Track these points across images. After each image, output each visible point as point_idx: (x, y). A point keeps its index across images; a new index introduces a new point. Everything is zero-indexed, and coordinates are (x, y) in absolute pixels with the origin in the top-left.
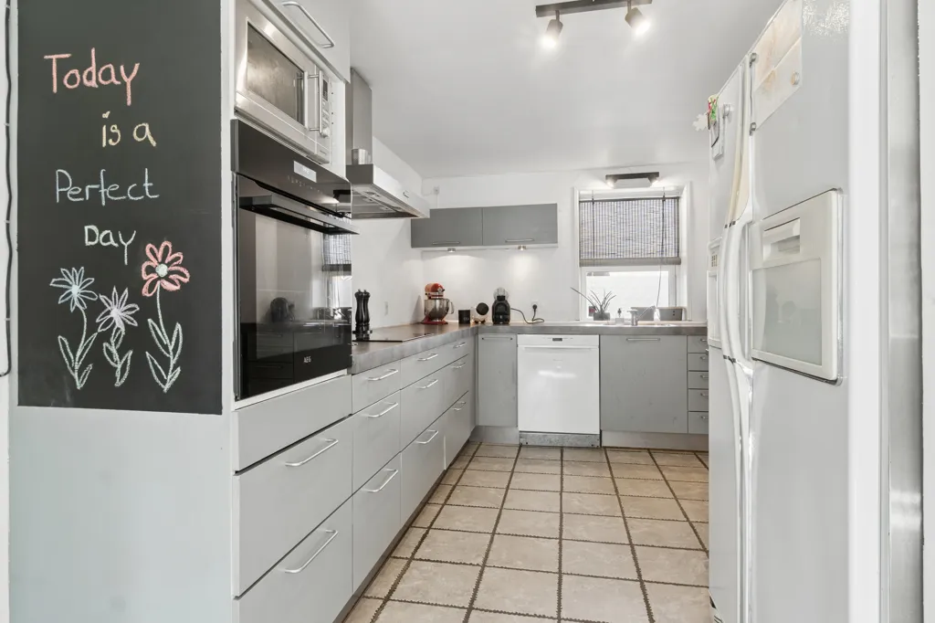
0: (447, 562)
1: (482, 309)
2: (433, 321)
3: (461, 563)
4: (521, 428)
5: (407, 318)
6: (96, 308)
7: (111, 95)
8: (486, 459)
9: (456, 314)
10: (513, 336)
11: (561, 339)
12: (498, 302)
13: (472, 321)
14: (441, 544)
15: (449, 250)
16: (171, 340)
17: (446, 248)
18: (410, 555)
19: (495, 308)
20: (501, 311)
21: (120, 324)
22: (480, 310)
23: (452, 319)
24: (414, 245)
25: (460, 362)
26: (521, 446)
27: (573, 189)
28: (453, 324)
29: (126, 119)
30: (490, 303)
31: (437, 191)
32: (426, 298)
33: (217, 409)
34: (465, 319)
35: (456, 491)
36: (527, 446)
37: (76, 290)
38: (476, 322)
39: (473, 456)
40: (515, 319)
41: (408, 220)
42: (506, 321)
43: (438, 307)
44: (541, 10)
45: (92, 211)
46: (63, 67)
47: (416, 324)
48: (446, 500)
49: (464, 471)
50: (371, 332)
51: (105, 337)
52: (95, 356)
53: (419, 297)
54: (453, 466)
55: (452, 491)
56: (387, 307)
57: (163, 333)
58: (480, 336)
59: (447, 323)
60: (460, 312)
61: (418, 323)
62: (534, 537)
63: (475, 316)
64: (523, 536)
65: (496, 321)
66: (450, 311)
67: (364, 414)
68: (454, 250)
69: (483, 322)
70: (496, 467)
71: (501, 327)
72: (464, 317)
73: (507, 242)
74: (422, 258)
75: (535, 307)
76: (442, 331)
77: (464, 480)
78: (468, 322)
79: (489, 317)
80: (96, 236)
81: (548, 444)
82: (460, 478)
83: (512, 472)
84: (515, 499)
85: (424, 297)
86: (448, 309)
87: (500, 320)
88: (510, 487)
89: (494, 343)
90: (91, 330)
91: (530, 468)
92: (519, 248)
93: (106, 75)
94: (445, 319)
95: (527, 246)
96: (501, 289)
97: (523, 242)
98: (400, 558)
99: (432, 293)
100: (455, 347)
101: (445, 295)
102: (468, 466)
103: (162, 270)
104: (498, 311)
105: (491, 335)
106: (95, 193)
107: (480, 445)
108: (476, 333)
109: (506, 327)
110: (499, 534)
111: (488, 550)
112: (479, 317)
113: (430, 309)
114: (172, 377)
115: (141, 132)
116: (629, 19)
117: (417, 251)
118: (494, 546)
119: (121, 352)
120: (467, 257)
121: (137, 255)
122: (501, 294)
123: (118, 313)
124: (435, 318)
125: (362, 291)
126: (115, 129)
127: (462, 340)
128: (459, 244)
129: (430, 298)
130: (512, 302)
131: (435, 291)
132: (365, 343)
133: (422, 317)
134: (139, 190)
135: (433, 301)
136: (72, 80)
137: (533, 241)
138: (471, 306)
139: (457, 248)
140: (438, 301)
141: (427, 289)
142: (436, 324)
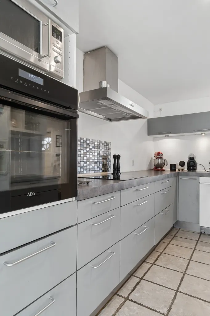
0: (145, 307)
1: (182, 164)
3: (153, 310)
4: (201, 224)
5: (145, 167)
8: (181, 239)
9: (169, 166)
10: (197, 178)
12: (190, 161)
13: (177, 170)
14: (146, 292)
15: (166, 136)
17: (164, 135)
18: (127, 295)
19: (188, 163)
20: (192, 165)
22: (181, 165)
23: (167, 168)
24: (149, 134)
25: (166, 190)
26: (201, 233)
28: (168, 171)
30: (186, 161)
31: (161, 110)
32: (155, 158)
34: (173, 168)
35: (162, 257)
36: (205, 234)
38: (179, 170)
39: (174, 236)
40: (199, 169)
42: (195, 170)
43: (160, 162)
47: (150, 170)
48: (155, 261)
49: (168, 245)
50: (121, 174)
53: (152, 158)
54: (163, 241)
55: (160, 255)
56: (133, 162)
58: (180, 177)
59: (164, 170)
60: (171, 165)
61: (151, 170)
62: (203, 300)
63: (178, 167)
64: (195, 297)
65: (189, 170)
66: (166, 165)
68: (168, 136)
69: (182, 170)
70: (185, 244)
71: (192, 173)
72: (173, 167)
73: (195, 131)
74: (154, 140)
76: (162, 173)
77: (167, 251)
78: (175, 170)
79: (185, 168)
82: (165, 248)
83: (194, 249)
84: (194, 269)
86: (165, 163)
87: (191, 169)
88: (192, 259)
89: (186, 183)
91: (204, 248)
92: (202, 134)
94: (164, 168)
95: (206, 132)
96: (192, 154)
97: (203, 131)
98: (121, 296)
99: (157, 156)
100: (162, 183)
101: (164, 157)
102: (170, 241)
104: (190, 165)
105: (185, 177)
107: (179, 230)
108: (177, 175)
109: (194, 173)
110: (180, 292)
111: (172, 303)
112: (181, 168)
113: (156, 164)
117: (149, 137)
118: (176, 301)
120: (175, 139)
122: (192, 156)
124: (159, 168)
125: (117, 155)
127: (168, 179)
128: (170, 133)
129: (156, 159)
130: (198, 160)
131: (159, 155)
132: (107, 180)
133: (153, 167)
135: (158, 160)
137: (209, 130)
138: (177, 162)
139: (170, 135)
140: (160, 160)
141: (155, 154)
142: (159, 170)
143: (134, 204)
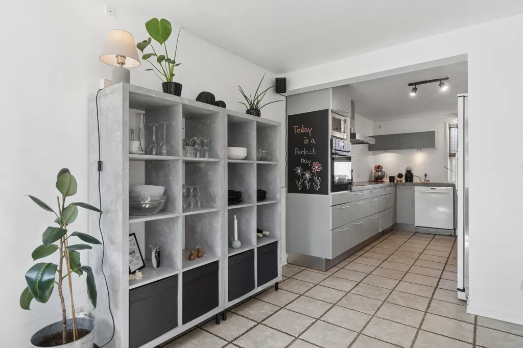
1: (400, 176)
2: (378, 180)
4: (416, 225)
5: (366, 179)
6: (303, 175)
7: (306, 134)
9: (388, 177)
10: (413, 187)
11: (435, 189)
12: (408, 173)
13: (395, 181)
15: (385, 151)
16: (318, 181)
19: (406, 175)
20: (409, 176)
21: (308, 178)
23: (387, 180)
24: (369, 150)
25: (387, 195)
26: (416, 232)
27: (445, 123)
28: (387, 182)
29: (309, 138)
30: (404, 173)
31: (380, 127)
32: (375, 171)
33: (327, 194)
35: (385, 241)
36: (419, 233)
37: (299, 171)
38: (397, 181)
39: (394, 233)
40: (416, 180)
41: (368, 144)
42: (411, 180)
43: (380, 175)
44: (410, 85)
45: (302, 156)
46: (297, 128)
47: (370, 180)
48: (381, 242)
49: (389, 237)
51: (305, 180)
52: (303, 183)
53: (372, 171)
55: (383, 240)
56: (359, 174)
57: (316, 179)
58: (398, 187)
59: (384, 182)
60: (390, 177)
63: (397, 179)
65: (406, 181)
66: (385, 176)
67: (354, 203)
68: (387, 152)
69: (401, 181)
70: (403, 237)
71: (408, 183)
72: (392, 179)
73: (411, 148)
74: (374, 154)
75: (426, 175)
76: (381, 184)
78: (394, 181)
79: (403, 180)
80: (303, 161)
81: (429, 232)
82: (387, 238)
83: (409, 239)
85: (374, 171)
86: (384, 176)
87: (408, 180)
88: (407, 242)
89: (404, 190)
90: (302, 179)
91: (417, 238)
92: (418, 150)
93: (306, 130)
94: (383, 180)
95: (421, 149)
96: (409, 168)
97: (420, 147)
100: (385, 189)
101: (383, 170)
102: (391, 235)
103: (317, 167)
104: (407, 177)
105: (403, 186)
106: (303, 153)
107: (397, 231)
108: (396, 185)
109: (410, 183)
110: (398, 250)
112: (399, 179)
113: (376, 176)
114: (318, 188)
115: (312, 141)
116: (440, 85)
117: (372, 152)
119: (308, 183)
120: (393, 154)
121: (312, 164)
122: (409, 170)
123: (307, 176)
126: (307, 140)
127: (389, 188)
130: (414, 173)
131: (379, 168)
133: (373, 179)
134: (312, 152)
135: (378, 172)
136: (299, 131)
137: (424, 147)
138: (395, 174)
139: (389, 150)
140: (380, 173)
141: (375, 167)
143: (370, 200)
